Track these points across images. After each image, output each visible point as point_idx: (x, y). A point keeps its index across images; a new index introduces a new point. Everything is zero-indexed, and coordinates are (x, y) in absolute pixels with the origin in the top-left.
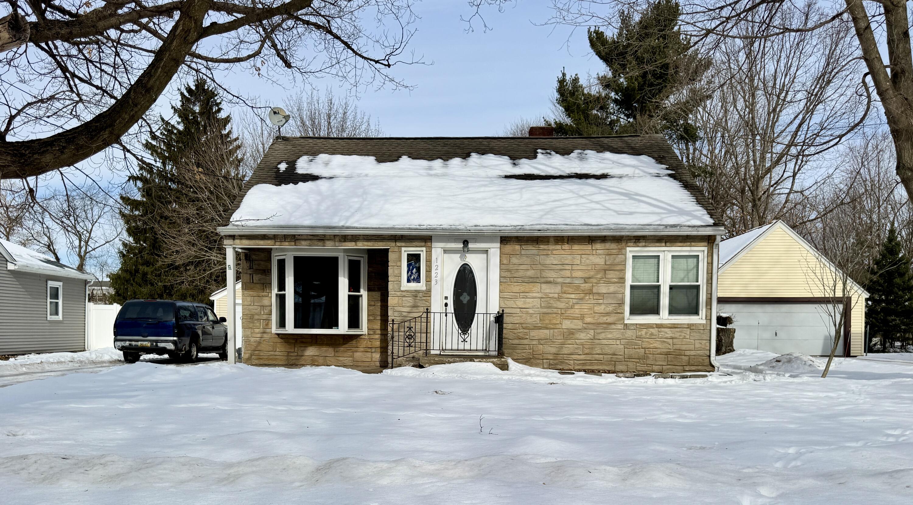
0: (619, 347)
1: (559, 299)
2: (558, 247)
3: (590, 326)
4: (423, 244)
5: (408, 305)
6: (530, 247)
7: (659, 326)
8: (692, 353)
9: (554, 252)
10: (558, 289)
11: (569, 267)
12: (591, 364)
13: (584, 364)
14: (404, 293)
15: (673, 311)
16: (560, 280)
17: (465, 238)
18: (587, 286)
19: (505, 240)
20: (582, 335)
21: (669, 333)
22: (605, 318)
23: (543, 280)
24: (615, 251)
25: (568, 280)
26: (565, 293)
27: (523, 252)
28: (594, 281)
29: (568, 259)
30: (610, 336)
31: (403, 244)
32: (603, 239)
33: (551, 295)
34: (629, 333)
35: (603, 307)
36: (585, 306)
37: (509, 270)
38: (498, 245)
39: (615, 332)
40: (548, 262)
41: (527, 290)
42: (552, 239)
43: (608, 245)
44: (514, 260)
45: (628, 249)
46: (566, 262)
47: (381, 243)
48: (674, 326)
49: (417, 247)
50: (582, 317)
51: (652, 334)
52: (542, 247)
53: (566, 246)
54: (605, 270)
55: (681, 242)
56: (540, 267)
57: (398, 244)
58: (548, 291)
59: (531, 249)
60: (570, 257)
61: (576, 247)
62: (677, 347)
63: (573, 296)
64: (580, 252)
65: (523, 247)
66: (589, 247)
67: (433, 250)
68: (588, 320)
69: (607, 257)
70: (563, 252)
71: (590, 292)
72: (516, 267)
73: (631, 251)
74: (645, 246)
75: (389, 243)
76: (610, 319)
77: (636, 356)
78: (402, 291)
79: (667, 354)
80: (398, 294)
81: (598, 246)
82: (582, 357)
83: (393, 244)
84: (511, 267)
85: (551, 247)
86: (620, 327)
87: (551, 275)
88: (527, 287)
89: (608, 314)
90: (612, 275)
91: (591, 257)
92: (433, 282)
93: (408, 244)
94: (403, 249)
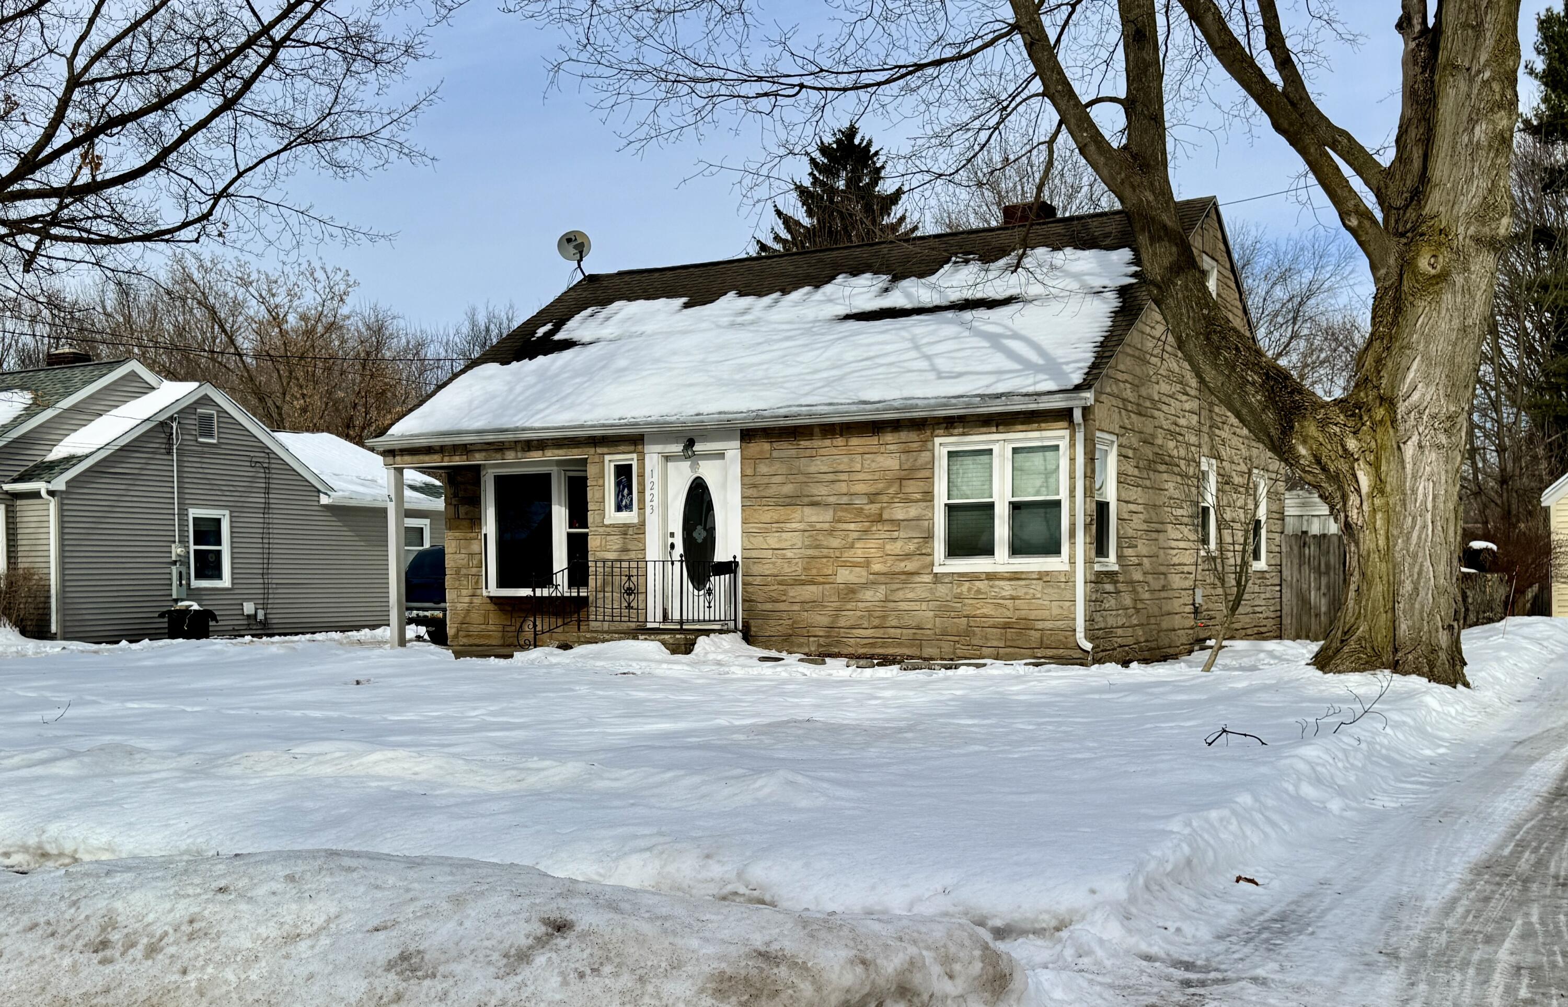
0: (925, 614)
1: (831, 532)
2: (827, 442)
3: (882, 579)
4: (632, 448)
5: (614, 547)
6: (784, 445)
7: (991, 577)
8: (1049, 625)
9: (822, 452)
10: (828, 515)
11: (844, 477)
12: (883, 645)
13: (873, 645)
14: (608, 530)
15: (1016, 549)
16: (832, 499)
17: (690, 435)
18: (874, 508)
19: (748, 435)
20: (868, 595)
21: (1007, 588)
22: (903, 564)
23: (806, 500)
24: (915, 445)
25: (845, 500)
26: (839, 521)
27: (775, 454)
28: (885, 498)
29: (843, 463)
30: (911, 595)
31: (605, 450)
32: (896, 425)
33: (818, 526)
34: (942, 590)
35: (899, 544)
36: (872, 544)
37: (755, 486)
38: (737, 444)
39: (920, 588)
40: (813, 469)
41: (782, 518)
42: (817, 430)
43: (904, 435)
44: (763, 469)
45: (937, 441)
46: (841, 468)
47: (575, 451)
48: (1015, 577)
49: (624, 453)
50: (867, 564)
51: (979, 591)
52: (804, 443)
53: (840, 441)
54: (901, 479)
55: (1023, 423)
56: (801, 478)
57: (599, 450)
58: (814, 519)
59: (785, 449)
60: (845, 459)
61: (854, 441)
62: (1023, 614)
63: (852, 526)
64: (861, 450)
65: (775, 445)
66: (874, 440)
67: (647, 457)
68: (876, 567)
69: (903, 457)
70: (835, 451)
71: (879, 519)
72: (765, 480)
73: (943, 445)
74: (964, 434)
75: (586, 450)
76: (910, 566)
77: (954, 632)
78: (607, 526)
79: (1006, 626)
80: (601, 530)
81: (889, 437)
82: (869, 633)
83: (592, 451)
84: (758, 480)
85: (817, 443)
86: (927, 578)
87: (820, 491)
88: (782, 512)
89: (908, 556)
90: (912, 488)
91: (880, 458)
92: (648, 510)
93: (612, 450)
94: (607, 458)
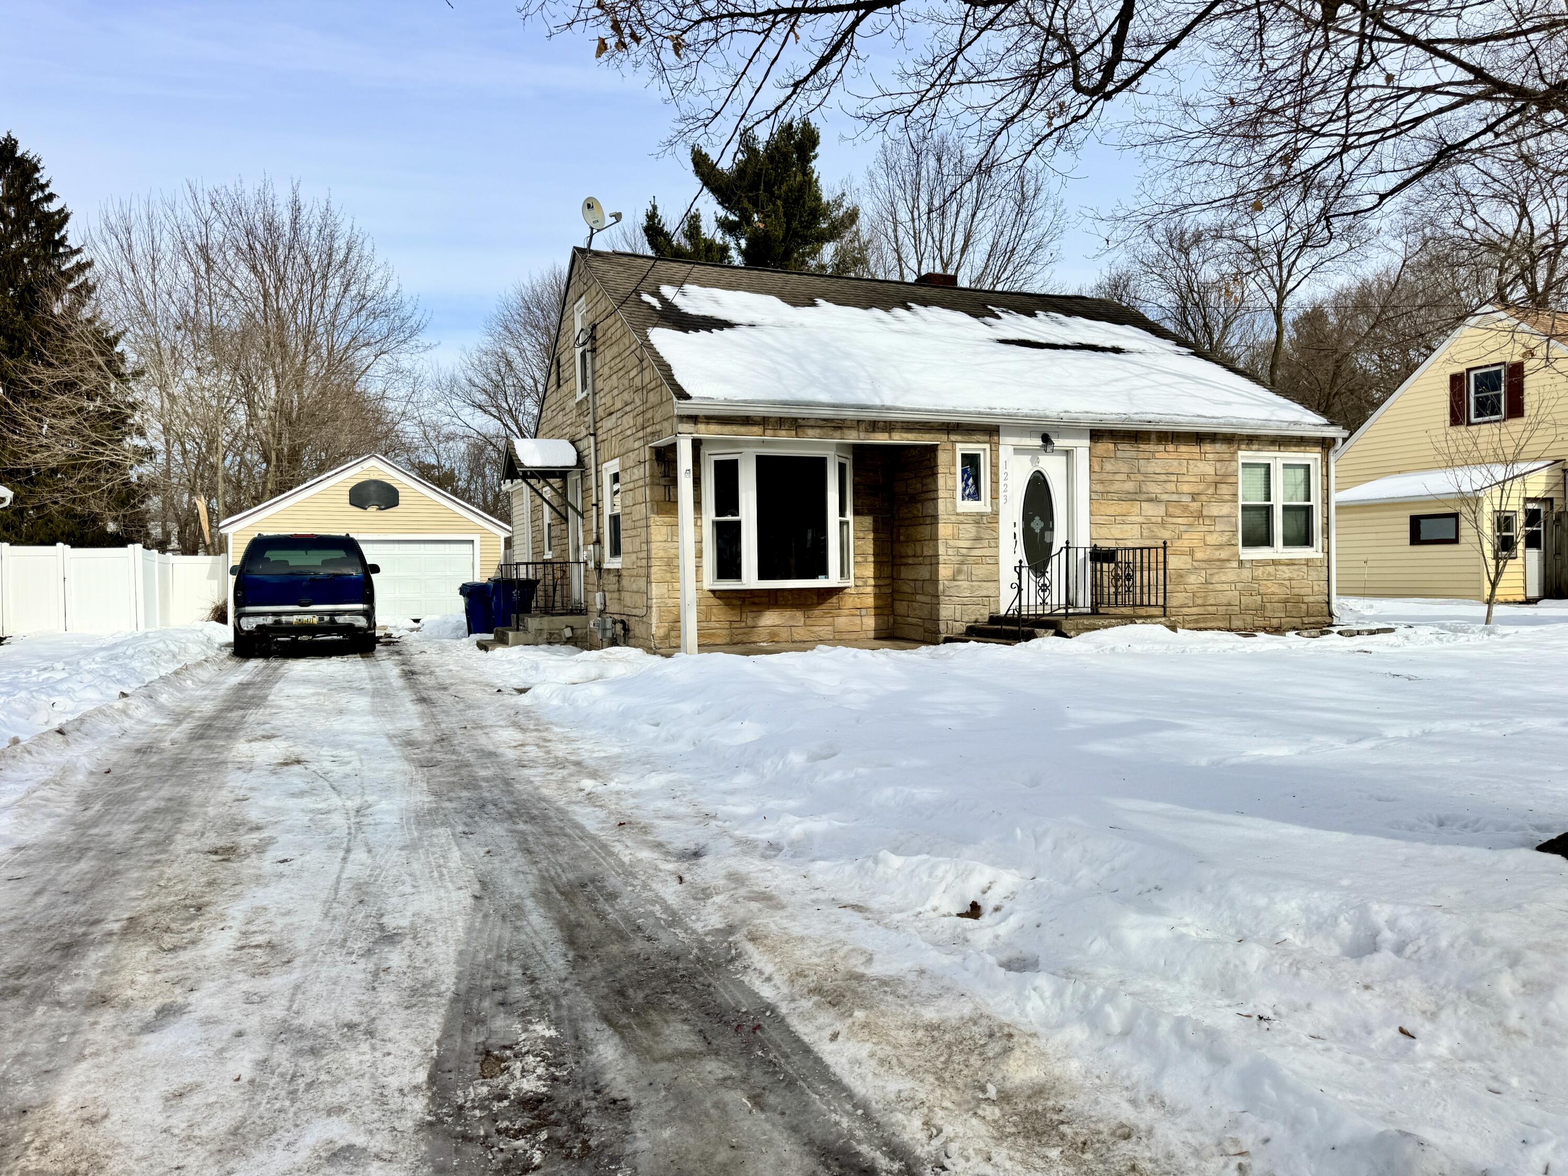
0: (1234, 594)
1: (1163, 524)
2: (1161, 448)
3: (1204, 565)
4: (987, 438)
5: (967, 536)
6: (1127, 447)
7: (1275, 563)
8: (1311, 599)
9: (1157, 455)
10: (1161, 510)
11: (1174, 478)
12: (1205, 620)
13: (1197, 621)
14: (961, 518)
15: (1287, 542)
16: (1165, 497)
17: (1045, 430)
18: (1195, 506)
19: (1096, 435)
20: (1192, 579)
21: (1286, 572)
22: (1217, 553)
23: (1144, 496)
24: (1226, 456)
25: (1175, 497)
26: (1171, 516)
27: (1119, 454)
28: (1204, 498)
29: (1174, 466)
30: (1224, 578)
31: (959, 438)
32: (1212, 437)
33: (1154, 520)
34: (1246, 574)
35: (1215, 536)
36: (1195, 536)
37: (1102, 482)
38: (1086, 442)
39: (1230, 574)
40: (1150, 470)
41: (1124, 512)
42: (1153, 436)
43: (1219, 447)
44: (1108, 467)
45: (1240, 453)
46: (1170, 470)
47: (927, 436)
48: (1291, 563)
49: (978, 442)
50: (1192, 552)
51: (1269, 574)
52: (1143, 447)
53: (1171, 447)
54: (1216, 483)
55: (1295, 446)
56: (1141, 478)
57: (953, 438)
58: (1150, 513)
59: (1127, 450)
60: (1175, 463)
61: (1183, 448)
62: (1296, 591)
63: (1180, 520)
64: (1187, 456)
65: (1120, 446)
66: (1196, 449)
67: (1001, 448)
68: (1199, 555)
69: (1218, 465)
70: (1166, 455)
71: (1200, 516)
72: (1111, 477)
73: (1245, 455)
74: (1258, 450)
75: (938, 436)
76: (1224, 554)
77: (1253, 607)
78: (958, 514)
79: (1286, 601)
80: (953, 518)
81: (1207, 447)
82: (1195, 610)
83: (944, 437)
84: (1104, 476)
85: (1152, 447)
86: (1235, 564)
87: (1154, 489)
88: (1124, 507)
89: (1220, 546)
90: (1224, 489)
91: (1199, 464)
92: (1002, 500)
93: (966, 438)
94: (959, 446)
